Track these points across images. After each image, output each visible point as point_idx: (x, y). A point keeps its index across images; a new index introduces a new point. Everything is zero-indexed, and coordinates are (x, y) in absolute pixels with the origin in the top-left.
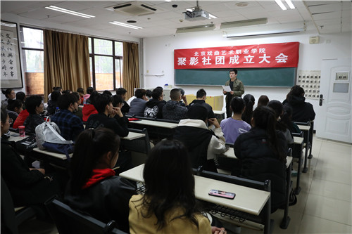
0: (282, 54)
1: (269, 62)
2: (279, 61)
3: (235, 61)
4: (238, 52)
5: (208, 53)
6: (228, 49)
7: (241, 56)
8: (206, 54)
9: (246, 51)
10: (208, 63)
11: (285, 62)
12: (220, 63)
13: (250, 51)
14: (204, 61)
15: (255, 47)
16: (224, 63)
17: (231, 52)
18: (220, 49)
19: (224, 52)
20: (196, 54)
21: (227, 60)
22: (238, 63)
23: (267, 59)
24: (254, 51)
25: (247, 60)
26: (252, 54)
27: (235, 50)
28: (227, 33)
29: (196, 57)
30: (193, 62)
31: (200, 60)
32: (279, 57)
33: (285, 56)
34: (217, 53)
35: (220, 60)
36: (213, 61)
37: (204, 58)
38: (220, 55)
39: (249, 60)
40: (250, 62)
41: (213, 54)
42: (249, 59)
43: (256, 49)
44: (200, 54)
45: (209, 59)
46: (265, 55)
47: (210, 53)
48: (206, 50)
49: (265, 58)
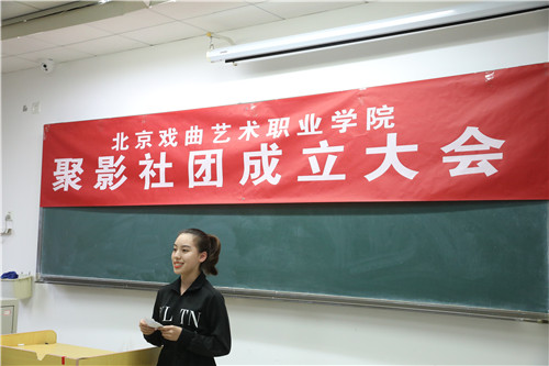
0: (472, 131)
1: (410, 174)
2: (462, 169)
3: (263, 171)
4: (278, 127)
5: (164, 134)
6: (234, 118)
7: (291, 145)
8: (156, 138)
9: (309, 123)
10: (163, 184)
11: (490, 171)
12: (207, 182)
13: (326, 121)
14: (146, 174)
15: (349, 100)
16: (219, 183)
17: (249, 131)
18: (206, 118)
19: (220, 129)
20: (120, 140)
21: (233, 166)
22: (275, 181)
23: (403, 157)
24: (344, 121)
25: (315, 167)
26: (334, 138)
27: (263, 121)
28: (232, 43)
29: (116, 156)
30: (109, 174)
31: (133, 170)
32: (457, 145)
33: (489, 143)
34: (194, 135)
35: (206, 165)
36: (178, 174)
37: (147, 162)
38: (206, 145)
39: (322, 167)
40: (326, 176)
41: (180, 139)
42: (322, 159)
43: (351, 114)
44: (132, 141)
45: (163, 165)
46: (392, 138)
47: (168, 137)
48: (156, 122)
49: (391, 151)
